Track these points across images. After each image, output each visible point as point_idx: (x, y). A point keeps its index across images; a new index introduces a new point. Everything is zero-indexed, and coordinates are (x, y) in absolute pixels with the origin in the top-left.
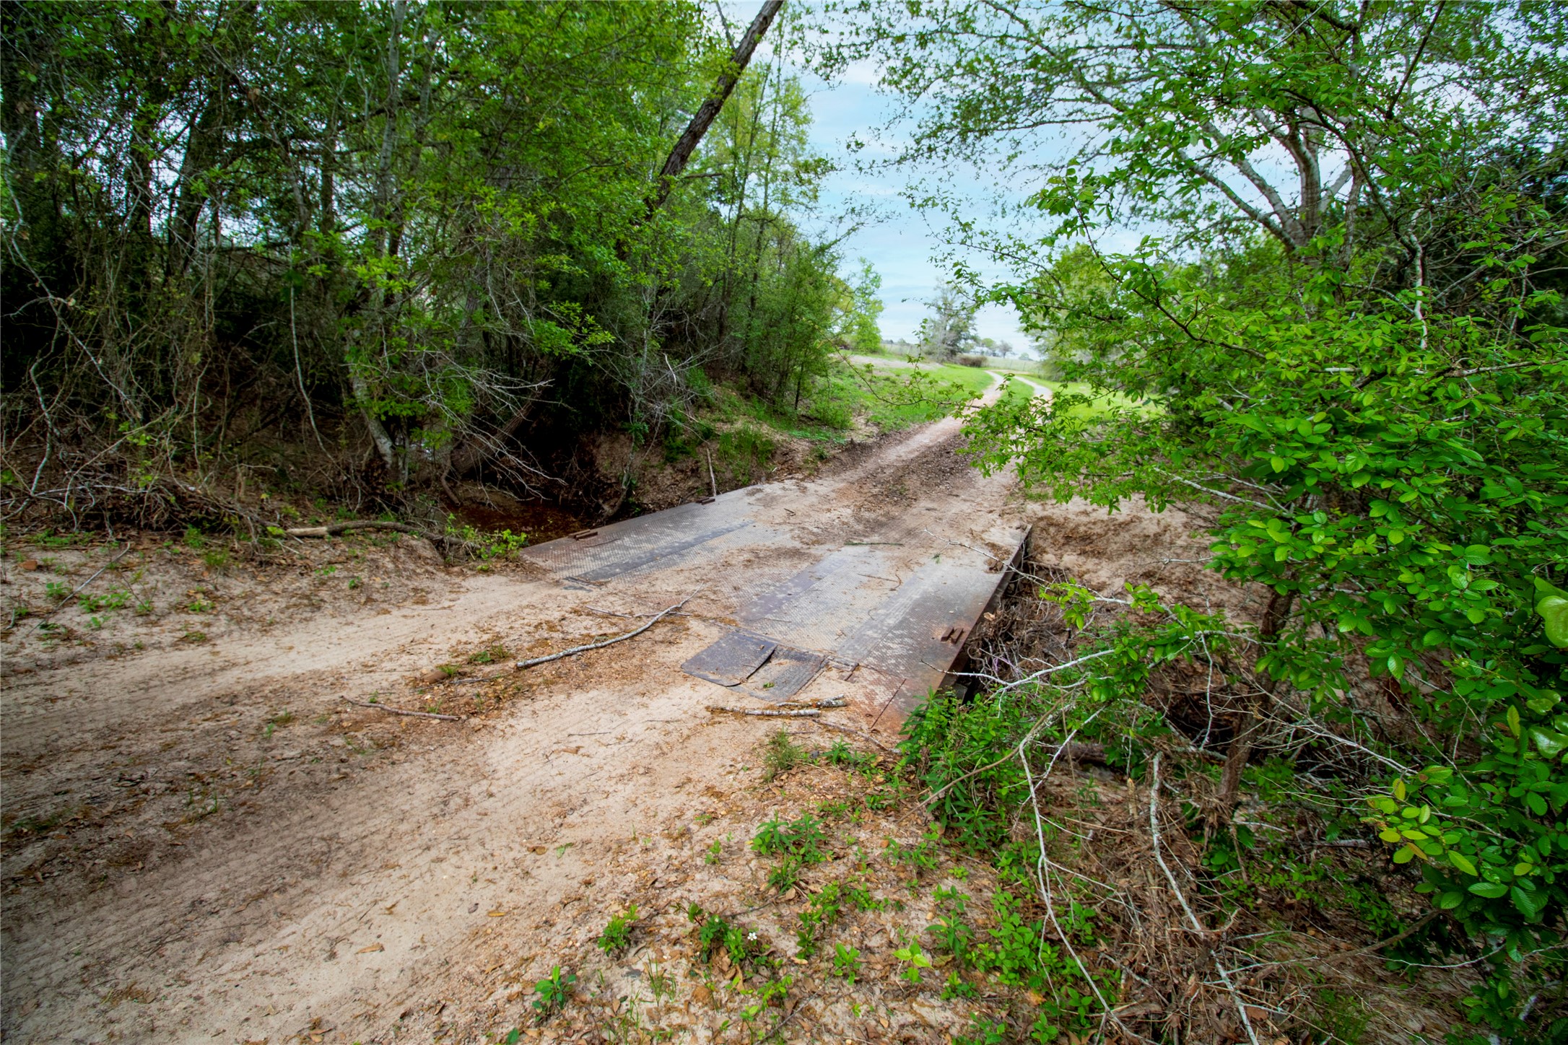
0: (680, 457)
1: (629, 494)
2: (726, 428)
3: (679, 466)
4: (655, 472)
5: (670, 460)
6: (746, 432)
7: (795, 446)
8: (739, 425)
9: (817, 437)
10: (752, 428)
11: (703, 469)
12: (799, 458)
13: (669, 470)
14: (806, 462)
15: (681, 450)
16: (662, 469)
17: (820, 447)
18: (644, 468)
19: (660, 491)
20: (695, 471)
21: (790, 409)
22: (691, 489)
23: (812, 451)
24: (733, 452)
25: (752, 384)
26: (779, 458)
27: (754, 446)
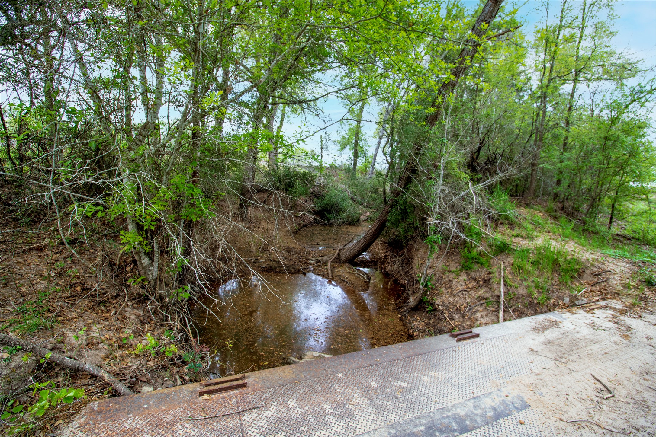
0: (476, 267)
1: (425, 294)
2: (524, 243)
3: (473, 274)
4: (451, 276)
5: (466, 268)
6: (546, 249)
7: (609, 266)
8: (539, 242)
9: (638, 258)
10: (555, 245)
11: (494, 281)
12: (615, 282)
13: (463, 277)
14: (626, 286)
15: (475, 260)
16: (458, 275)
17: (647, 270)
18: (444, 272)
19: (452, 295)
20: (487, 282)
21: (604, 229)
22: (480, 298)
23: (634, 274)
24: (529, 267)
25: (563, 209)
26: (587, 278)
27: (556, 262)
